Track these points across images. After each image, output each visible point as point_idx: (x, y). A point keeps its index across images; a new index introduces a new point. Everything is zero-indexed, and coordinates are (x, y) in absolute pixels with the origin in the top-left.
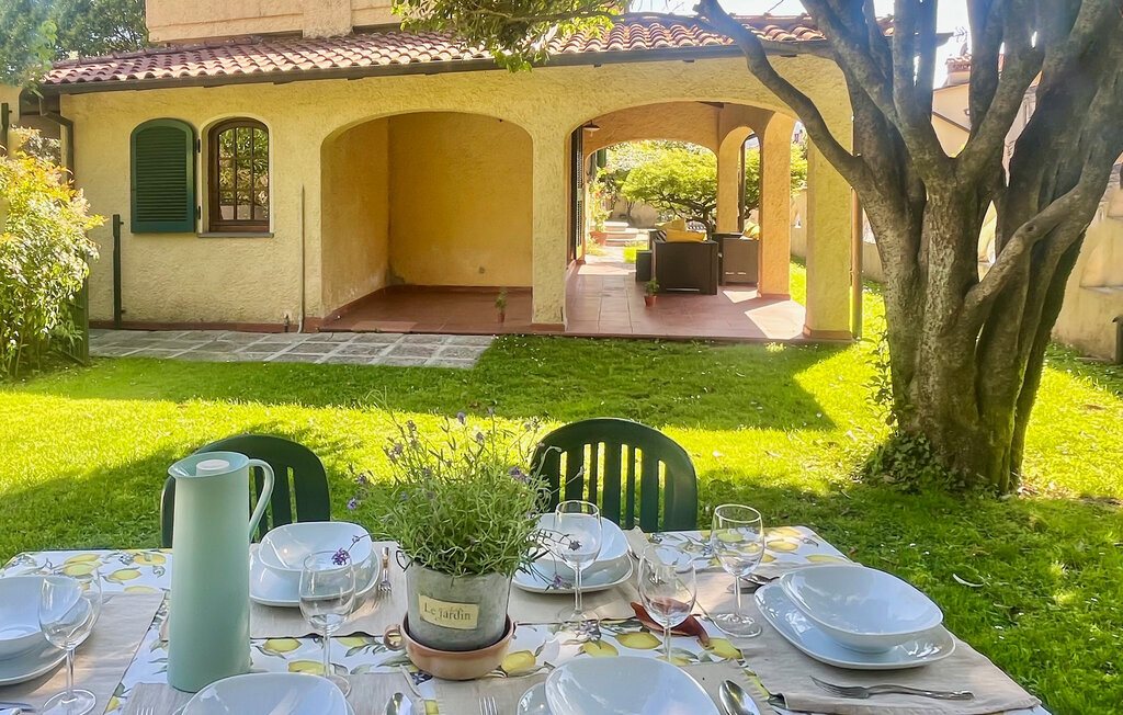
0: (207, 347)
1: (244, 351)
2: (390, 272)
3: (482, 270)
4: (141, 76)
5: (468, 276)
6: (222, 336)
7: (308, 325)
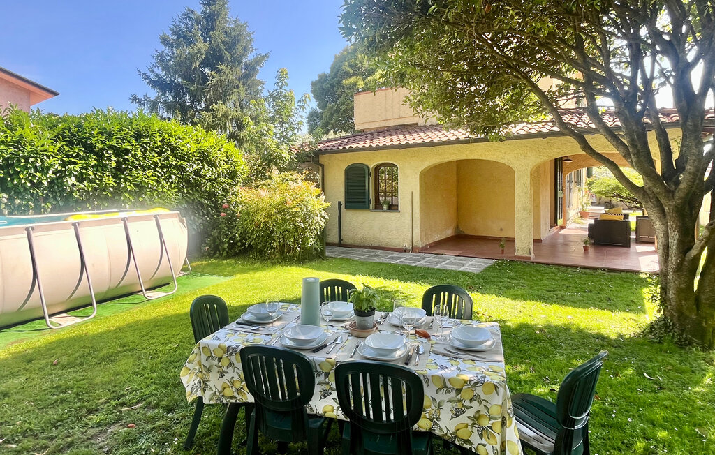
0: (372, 256)
1: (385, 258)
2: (457, 228)
3: (501, 230)
4: (347, 147)
5: (494, 231)
6: (379, 252)
7: (414, 250)
